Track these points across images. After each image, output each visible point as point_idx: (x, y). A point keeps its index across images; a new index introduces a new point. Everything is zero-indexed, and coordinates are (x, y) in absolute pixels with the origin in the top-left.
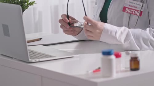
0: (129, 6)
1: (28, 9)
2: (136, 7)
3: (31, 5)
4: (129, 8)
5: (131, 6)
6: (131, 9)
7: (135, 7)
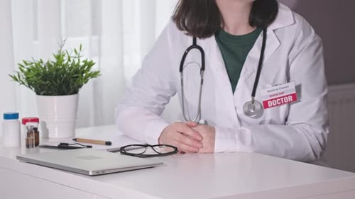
0: (271, 96)
1: (88, 83)
2: (283, 93)
3: (92, 77)
4: (272, 100)
5: (274, 95)
6: (276, 99)
7: (280, 94)
